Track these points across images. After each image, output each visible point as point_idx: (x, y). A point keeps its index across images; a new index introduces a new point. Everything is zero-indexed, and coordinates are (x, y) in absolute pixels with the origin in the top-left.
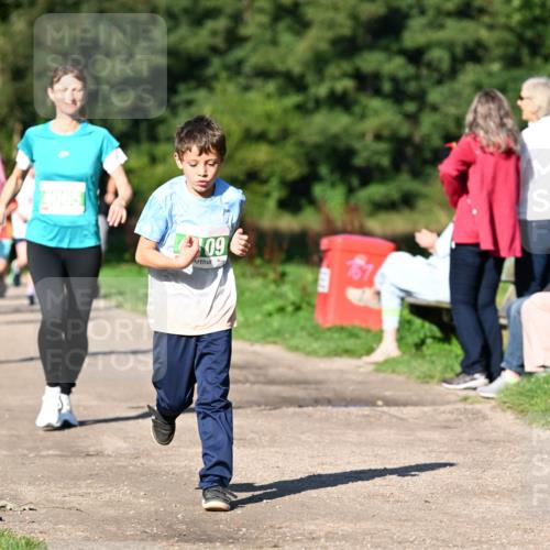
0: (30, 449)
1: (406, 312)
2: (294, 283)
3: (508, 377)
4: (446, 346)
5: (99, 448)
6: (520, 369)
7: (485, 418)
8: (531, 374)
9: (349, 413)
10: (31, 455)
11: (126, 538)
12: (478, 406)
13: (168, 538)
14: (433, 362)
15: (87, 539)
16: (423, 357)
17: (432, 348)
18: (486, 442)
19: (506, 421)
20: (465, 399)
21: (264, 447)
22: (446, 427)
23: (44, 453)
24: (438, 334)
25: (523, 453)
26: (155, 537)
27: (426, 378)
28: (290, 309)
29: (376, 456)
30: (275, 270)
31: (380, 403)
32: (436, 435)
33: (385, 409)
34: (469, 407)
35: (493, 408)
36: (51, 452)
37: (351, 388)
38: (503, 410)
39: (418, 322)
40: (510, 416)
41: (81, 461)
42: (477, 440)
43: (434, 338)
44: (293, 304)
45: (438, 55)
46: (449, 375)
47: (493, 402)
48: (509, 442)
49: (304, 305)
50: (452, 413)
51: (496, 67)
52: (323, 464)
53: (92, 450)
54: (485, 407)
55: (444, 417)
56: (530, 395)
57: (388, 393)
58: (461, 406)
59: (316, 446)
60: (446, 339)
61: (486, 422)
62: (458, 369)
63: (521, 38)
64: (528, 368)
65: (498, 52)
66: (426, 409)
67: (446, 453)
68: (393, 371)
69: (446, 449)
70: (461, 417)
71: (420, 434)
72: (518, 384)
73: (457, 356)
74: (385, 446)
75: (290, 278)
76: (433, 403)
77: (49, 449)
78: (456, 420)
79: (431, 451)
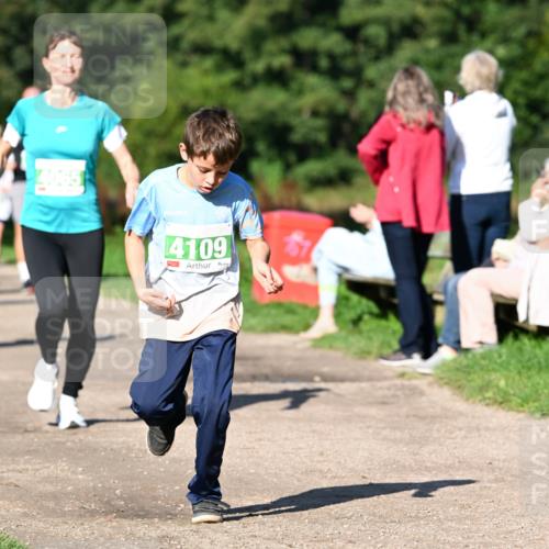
1: (344, 289)
3: (445, 353)
4: (383, 323)
5: (37, 424)
6: (457, 345)
7: (422, 393)
8: (467, 350)
11: (64, 514)
12: (415, 382)
13: (106, 514)
14: (370, 339)
15: (25, 515)
16: (360, 332)
17: (369, 324)
18: (422, 418)
19: (443, 396)
20: (402, 375)
22: (384, 403)
24: (374, 308)
25: (460, 429)
26: (93, 513)
27: (364, 354)
29: (314, 431)
31: (317, 379)
32: (373, 411)
33: (323, 385)
34: (406, 383)
35: (430, 384)
37: (289, 363)
38: (441, 386)
39: (355, 298)
40: (446, 392)
41: (19, 438)
42: (414, 416)
43: (371, 314)
45: (376, 32)
46: (387, 351)
47: (430, 379)
48: (447, 418)
50: (389, 389)
51: (433, 43)
52: (260, 440)
53: (30, 426)
54: (422, 383)
55: (380, 393)
56: (467, 370)
57: (326, 369)
58: (398, 382)
59: (254, 422)
60: (383, 315)
61: (424, 399)
62: (396, 346)
63: (458, 15)
64: (465, 344)
65: (434, 28)
66: (364, 385)
67: (384, 428)
68: (331, 347)
69: (382, 425)
70: (399, 393)
71: (358, 410)
72: (454, 360)
73: (394, 332)
74: (323, 422)
76: (370, 379)
78: (394, 396)
79: (369, 427)
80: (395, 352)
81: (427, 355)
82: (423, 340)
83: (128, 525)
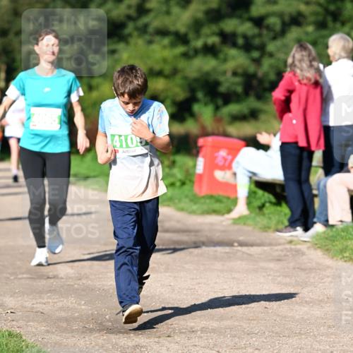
0: (12, 274)
1: (253, 187)
2: (181, 167)
3: (318, 228)
4: (279, 208)
5: (55, 273)
6: (326, 223)
7: (303, 254)
8: (333, 226)
9: (216, 251)
10: (12, 278)
11: (73, 331)
12: (299, 247)
13: (100, 331)
14: (270, 218)
15: (48, 332)
16: (264, 215)
17: (269, 209)
18: (304, 270)
19: (317, 256)
20: (291, 242)
21: (161, 273)
22: (279, 260)
23: (20, 276)
24: (273, 200)
25: (328, 277)
26: (91, 331)
27: (265, 229)
28: (178, 184)
29: (234, 278)
30: (169, 159)
31: (236, 244)
32: (272, 265)
33: (239, 248)
34: (293, 247)
35: (308, 248)
36: (25, 276)
37: (218, 234)
38: (315, 249)
39: (260, 192)
40: (319, 253)
41: (43, 282)
42: (298, 268)
43: (270, 202)
44: (180, 180)
45: (274, 21)
46: (280, 227)
47: (309, 244)
48: (319, 269)
49: (187, 182)
50: (282, 251)
51: (310, 29)
52: (199, 283)
53: (51, 274)
54: (303, 247)
55: (276, 253)
56: (332, 239)
57: (241, 238)
58: (288, 246)
59: (195, 272)
60: (278, 203)
61: (304, 257)
62: (286, 223)
63: (327, 11)
64: (331, 222)
65: (312, 19)
66: (266, 248)
67: (279, 276)
68: (245, 224)
69: (278, 274)
70: (288, 254)
71: (262, 264)
72: (324, 232)
73: (285, 215)
74: (239, 272)
75: (178, 164)
76: (270, 244)
77: (23, 274)
78: (285, 255)
79: (269, 275)
80: (286, 227)
81: (306, 229)
83: (114, 338)
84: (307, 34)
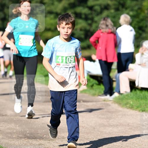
1: (89, 78)
4: (99, 86)
5: (6, 114)
6: (119, 92)
7: (110, 105)
11: (13, 138)
12: (108, 102)
13: (25, 138)
14: (96, 91)
15: (3, 138)
16: (93, 89)
17: (96, 87)
18: (110, 112)
19: (116, 106)
20: (104, 100)
24: (96, 82)
25: (120, 115)
26: (21, 138)
27: (94, 95)
31: (81, 101)
33: (83, 103)
34: (105, 102)
35: (112, 103)
38: (115, 103)
39: (92, 80)
41: (1, 117)
42: (108, 111)
43: (96, 84)
45: (97, 8)
46: (100, 94)
48: (117, 112)
50: (101, 104)
53: (4, 114)
54: (110, 103)
55: (99, 105)
56: (122, 99)
57: (84, 99)
58: (103, 102)
60: (99, 84)
61: (110, 107)
62: (103, 92)
64: (121, 92)
65: (113, 7)
66: (94, 103)
67: (100, 115)
68: (85, 93)
70: (104, 105)
72: (119, 97)
73: (102, 89)
76: (96, 102)
80: (103, 94)
82: (110, 91)
83: (30, 141)
84: (111, 13)
